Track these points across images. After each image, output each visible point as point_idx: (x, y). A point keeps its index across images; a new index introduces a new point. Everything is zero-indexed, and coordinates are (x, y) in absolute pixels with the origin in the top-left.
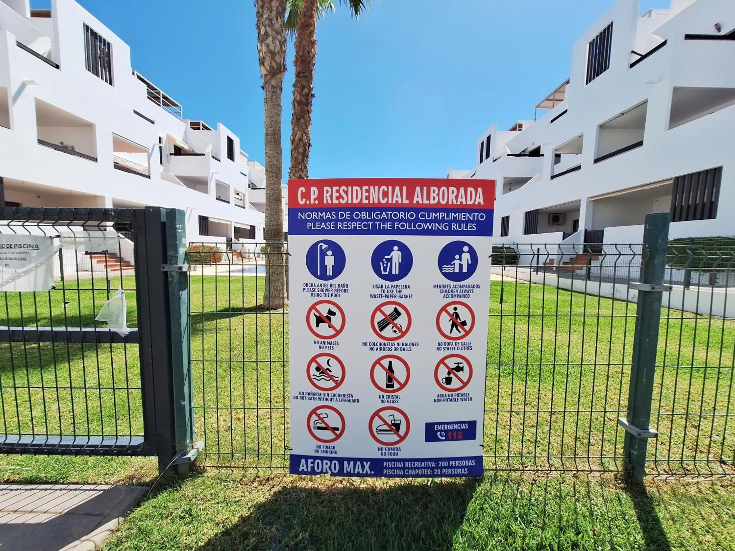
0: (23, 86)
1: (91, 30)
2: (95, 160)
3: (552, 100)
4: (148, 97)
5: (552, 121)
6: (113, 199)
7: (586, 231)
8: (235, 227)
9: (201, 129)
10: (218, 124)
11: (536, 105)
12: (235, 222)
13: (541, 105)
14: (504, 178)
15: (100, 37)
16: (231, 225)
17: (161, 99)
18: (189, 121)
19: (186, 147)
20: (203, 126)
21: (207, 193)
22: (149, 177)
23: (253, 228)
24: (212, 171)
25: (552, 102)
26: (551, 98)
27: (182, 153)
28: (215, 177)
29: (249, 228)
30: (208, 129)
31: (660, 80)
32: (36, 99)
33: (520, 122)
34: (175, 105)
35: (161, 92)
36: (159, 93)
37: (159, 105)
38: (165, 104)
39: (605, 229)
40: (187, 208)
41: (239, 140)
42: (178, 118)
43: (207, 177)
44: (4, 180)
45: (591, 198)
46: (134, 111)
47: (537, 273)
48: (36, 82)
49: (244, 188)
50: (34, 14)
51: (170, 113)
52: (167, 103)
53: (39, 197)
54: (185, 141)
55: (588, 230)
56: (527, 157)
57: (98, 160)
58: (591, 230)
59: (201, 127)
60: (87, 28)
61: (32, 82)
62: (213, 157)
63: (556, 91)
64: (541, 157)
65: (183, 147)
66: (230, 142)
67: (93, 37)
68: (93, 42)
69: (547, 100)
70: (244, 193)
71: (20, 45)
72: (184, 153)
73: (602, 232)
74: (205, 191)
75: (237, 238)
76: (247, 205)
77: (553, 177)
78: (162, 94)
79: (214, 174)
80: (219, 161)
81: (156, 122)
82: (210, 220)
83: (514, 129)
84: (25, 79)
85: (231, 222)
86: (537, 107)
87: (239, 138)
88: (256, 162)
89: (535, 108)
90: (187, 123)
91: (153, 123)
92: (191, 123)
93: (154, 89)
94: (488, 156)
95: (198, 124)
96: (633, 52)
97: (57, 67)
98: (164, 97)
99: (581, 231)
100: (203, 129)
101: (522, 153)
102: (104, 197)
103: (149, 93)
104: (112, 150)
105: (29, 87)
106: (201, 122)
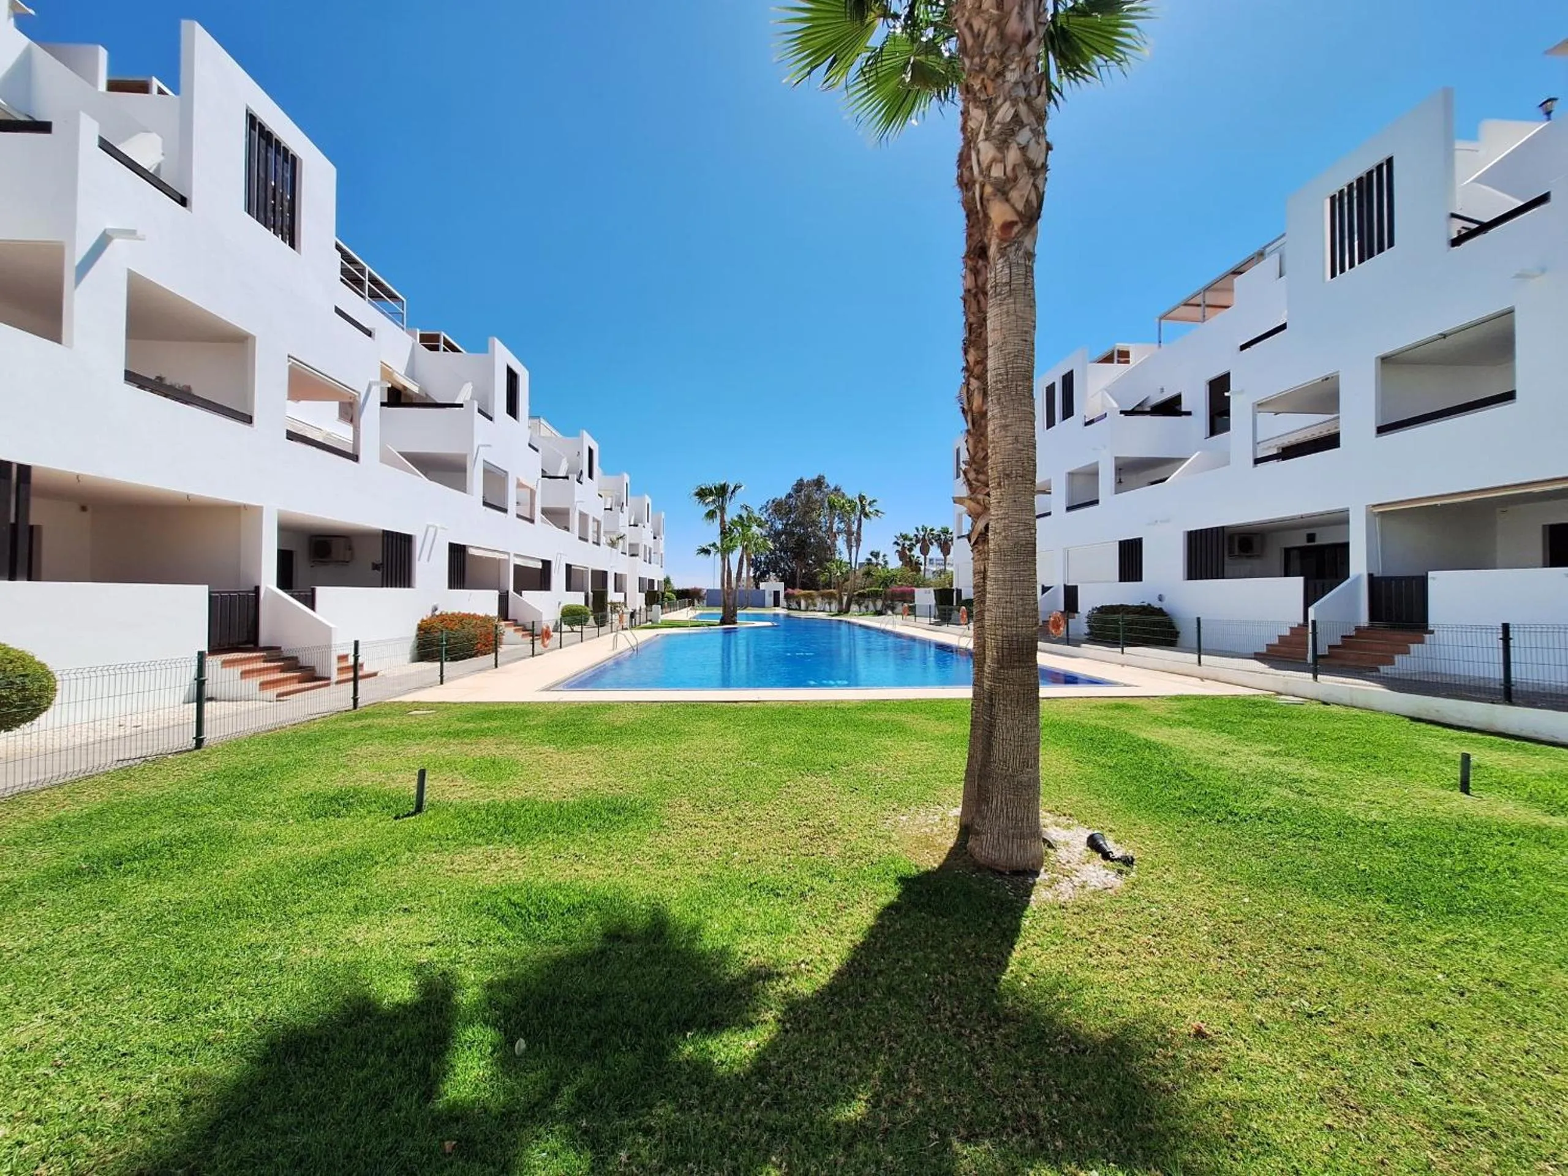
0: (103, 242)
1: (261, 125)
2: (248, 419)
3: (1199, 305)
4: (342, 280)
5: (1243, 348)
6: (279, 512)
7: (1371, 576)
8: (516, 567)
9: (442, 349)
10: (490, 339)
11: (1159, 315)
12: (516, 555)
13: (1174, 314)
14: (1116, 458)
15: (278, 142)
16: (507, 561)
17: (367, 283)
18: (418, 332)
19: (414, 388)
20: (446, 342)
21: (465, 491)
22: (355, 458)
23: (547, 564)
24: (477, 441)
25: (1200, 309)
26: (1198, 300)
27: (403, 400)
28: (484, 455)
29: (540, 566)
30: (454, 349)
31: (1543, 271)
32: (130, 272)
33: (1121, 346)
34: (393, 297)
35: (368, 268)
36: (362, 271)
37: (362, 296)
38: (373, 296)
39: (1431, 574)
40: (428, 527)
41: (527, 373)
42: (397, 324)
43: (465, 456)
44: (34, 473)
45: (1374, 506)
46: (336, 307)
47: (1315, 677)
48: (139, 233)
49: (533, 478)
50: (114, 86)
51: (383, 313)
52: (378, 293)
53: (84, 509)
54: (411, 374)
55: (1376, 575)
56: (1148, 418)
57: (255, 420)
58: (1380, 575)
59: (442, 346)
60: (252, 121)
61: (131, 233)
62: (480, 411)
63: (1207, 289)
64: (1184, 417)
65: (405, 388)
66: (512, 377)
67: (263, 142)
68: (263, 151)
69: (1186, 305)
70: (534, 487)
71: (106, 146)
72: (408, 401)
73: (1423, 581)
74: (460, 485)
75: (518, 590)
76: (538, 515)
77: (1257, 461)
78: (370, 274)
79: (481, 448)
80: (491, 419)
81: (376, 334)
82: (472, 551)
83: (1108, 359)
84: (110, 226)
85: (508, 554)
86: (1161, 319)
87: (528, 369)
88: (543, 421)
89: (1157, 320)
90: (414, 336)
91: (369, 333)
92: (421, 335)
93: (352, 261)
94: (1068, 412)
95: (436, 338)
96: (1453, 216)
97: (183, 201)
98: (373, 280)
99: (1358, 578)
100: (445, 350)
101: (1139, 409)
102: (262, 507)
103: (344, 271)
104: (286, 396)
105: (117, 243)
106: (443, 334)
